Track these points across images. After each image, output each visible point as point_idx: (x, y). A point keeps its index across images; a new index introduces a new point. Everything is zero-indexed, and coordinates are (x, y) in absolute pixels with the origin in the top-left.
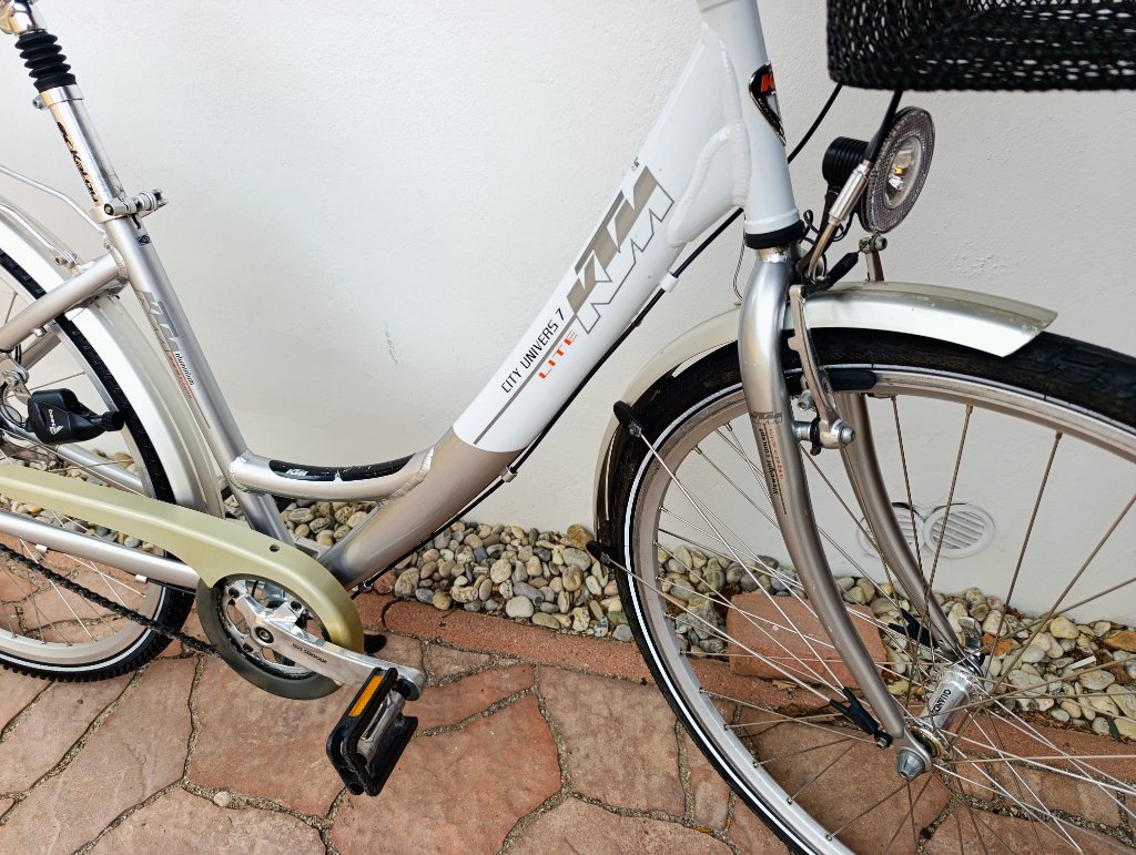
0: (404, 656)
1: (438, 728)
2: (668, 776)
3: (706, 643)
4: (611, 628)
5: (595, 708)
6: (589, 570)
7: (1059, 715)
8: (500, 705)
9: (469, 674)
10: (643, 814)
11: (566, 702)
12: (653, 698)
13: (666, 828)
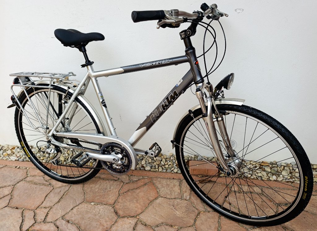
1: (134, 189)
2: (178, 193)
4: (167, 170)
5: (164, 183)
6: (162, 161)
7: (252, 177)
8: (145, 184)
9: (139, 180)
10: (174, 199)
11: (158, 183)
12: (175, 181)
13: (178, 200)
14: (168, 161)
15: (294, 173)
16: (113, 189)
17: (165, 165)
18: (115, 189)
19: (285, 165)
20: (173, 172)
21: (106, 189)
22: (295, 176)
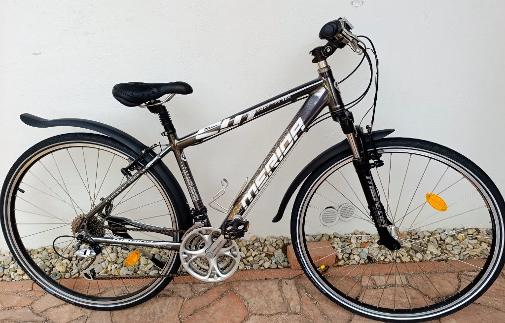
0: (185, 289)
1: (203, 307)
2: (281, 302)
3: (283, 264)
4: (252, 266)
5: (253, 290)
7: (387, 260)
8: (222, 296)
9: (209, 290)
10: (276, 314)
11: (243, 290)
12: (270, 282)
13: (283, 316)
14: (251, 250)
15: (444, 245)
16: (167, 313)
17: (247, 257)
18: (172, 312)
19: (429, 234)
20: (262, 268)
21: (154, 314)
22: (446, 250)
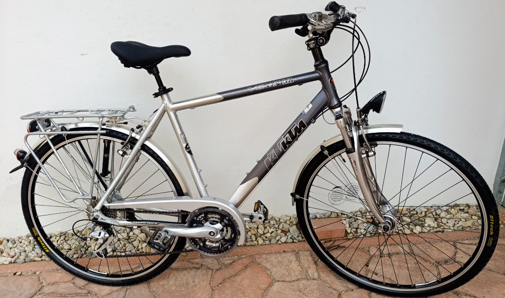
0: (212, 262)
1: (231, 277)
2: (300, 271)
3: (297, 238)
4: (270, 241)
5: (274, 261)
6: (258, 228)
8: (246, 267)
9: (234, 262)
10: (296, 280)
11: (265, 261)
12: (289, 254)
13: (303, 282)
14: (268, 227)
15: (440, 219)
16: (199, 283)
17: (264, 234)
18: (203, 282)
19: (426, 210)
20: (279, 242)
21: (188, 284)
22: (442, 223)
